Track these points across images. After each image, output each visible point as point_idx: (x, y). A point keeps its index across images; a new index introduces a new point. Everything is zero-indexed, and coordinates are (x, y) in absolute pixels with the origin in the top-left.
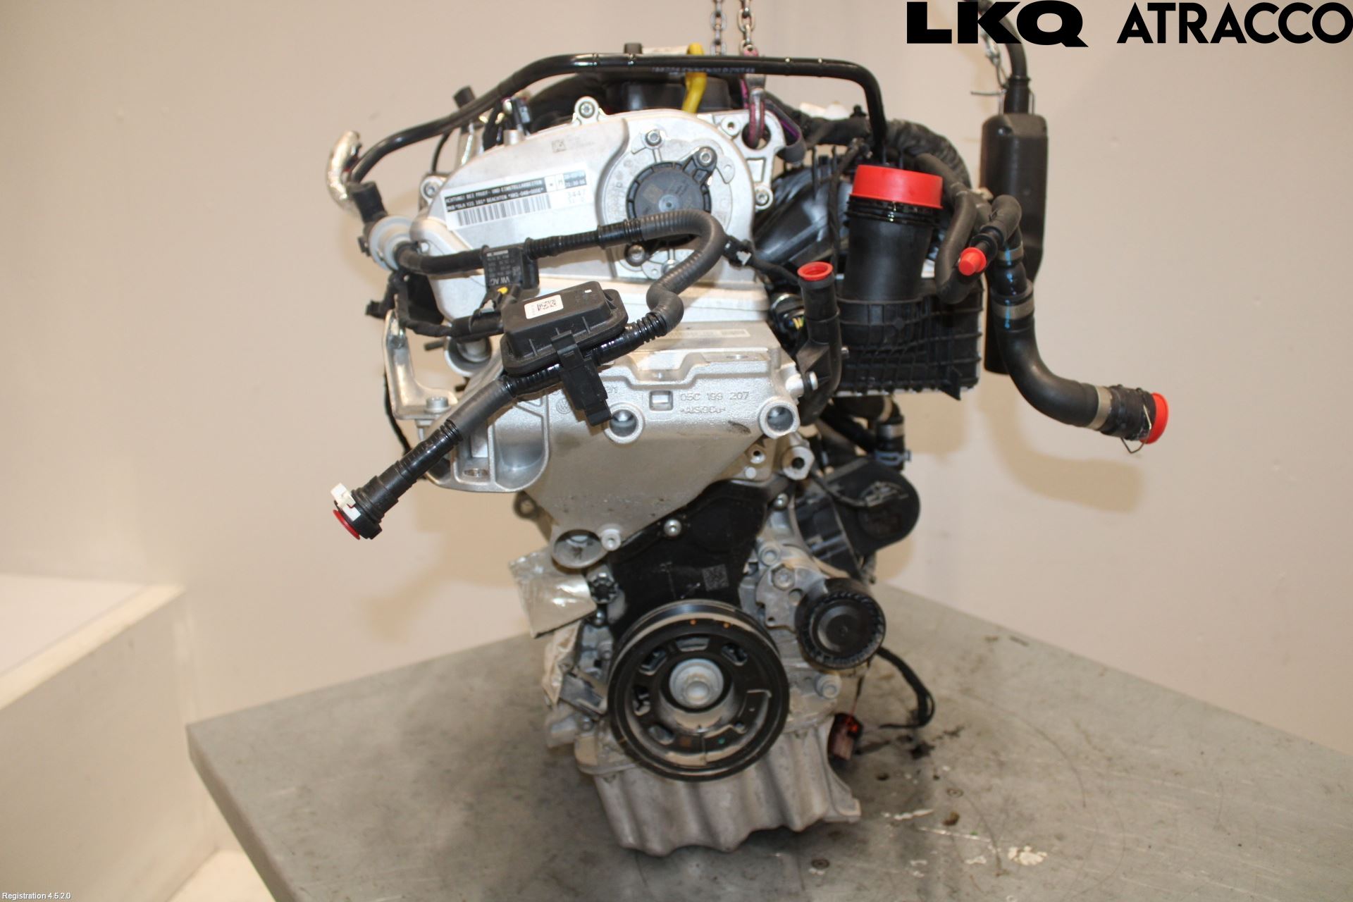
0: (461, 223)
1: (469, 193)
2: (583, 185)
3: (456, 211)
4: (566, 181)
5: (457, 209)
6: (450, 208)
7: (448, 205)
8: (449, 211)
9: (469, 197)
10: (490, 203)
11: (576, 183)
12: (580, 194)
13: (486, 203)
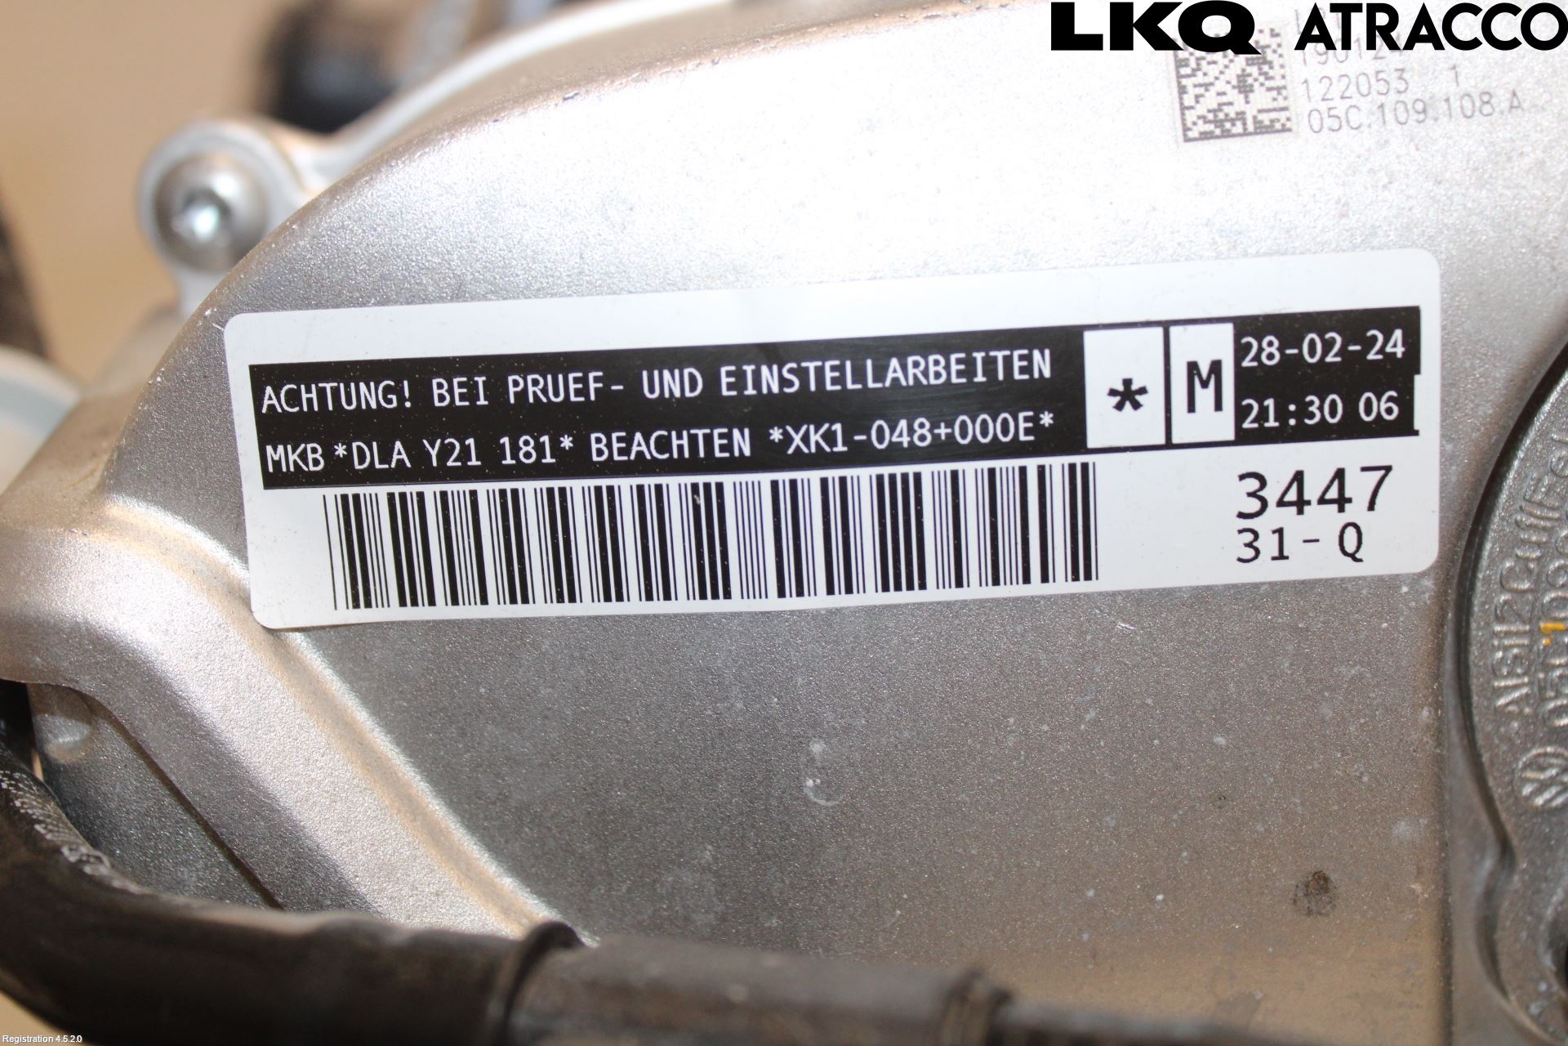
0: (361, 592)
1: (447, 367)
2: (1381, 429)
3: (333, 493)
4: (1250, 383)
5: (337, 473)
6: (283, 455)
7: (271, 429)
8: (275, 479)
9: (444, 393)
10: (611, 469)
11: (1323, 408)
12: (1342, 502)
13: (576, 464)
